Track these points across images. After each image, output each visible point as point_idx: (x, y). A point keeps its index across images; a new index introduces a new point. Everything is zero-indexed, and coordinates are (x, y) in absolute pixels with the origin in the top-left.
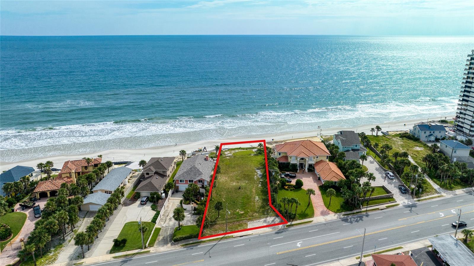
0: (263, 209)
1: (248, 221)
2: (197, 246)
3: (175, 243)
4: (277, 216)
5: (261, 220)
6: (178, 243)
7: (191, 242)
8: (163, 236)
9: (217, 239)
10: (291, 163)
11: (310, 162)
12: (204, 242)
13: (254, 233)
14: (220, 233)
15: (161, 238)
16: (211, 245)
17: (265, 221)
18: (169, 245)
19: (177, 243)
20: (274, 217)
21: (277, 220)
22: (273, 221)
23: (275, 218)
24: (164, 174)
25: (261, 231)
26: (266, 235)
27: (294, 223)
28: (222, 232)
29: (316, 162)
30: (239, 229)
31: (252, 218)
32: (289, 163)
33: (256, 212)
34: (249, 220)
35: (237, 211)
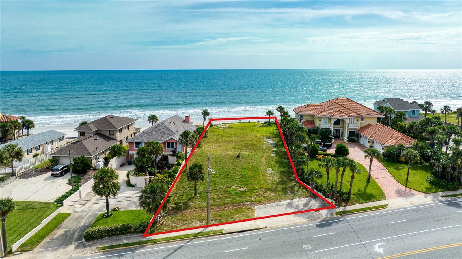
0: (284, 186)
1: (255, 205)
2: (136, 249)
3: (87, 244)
4: (314, 196)
5: (281, 203)
6: (95, 243)
7: (126, 242)
8: (67, 229)
9: (186, 236)
10: (321, 127)
11: (352, 127)
12: (155, 242)
13: (268, 226)
14: (194, 225)
15: (59, 232)
16: (169, 250)
17: (290, 205)
18: (73, 246)
19: (91, 243)
20: (307, 199)
21: (315, 204)
22: (306, 205)
23: (310, 201)
24: (112, 137)
25: (284, 222)
26: (297, 230)
27: (349, 208)
28: (199, 224)
29: (361, 128)
30: (237, 217)
31: (264, 200)
32: (318, 128)
33: (270, 190)
34: (257, 202)
35: (234, 187)
